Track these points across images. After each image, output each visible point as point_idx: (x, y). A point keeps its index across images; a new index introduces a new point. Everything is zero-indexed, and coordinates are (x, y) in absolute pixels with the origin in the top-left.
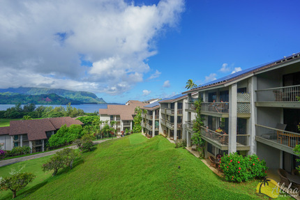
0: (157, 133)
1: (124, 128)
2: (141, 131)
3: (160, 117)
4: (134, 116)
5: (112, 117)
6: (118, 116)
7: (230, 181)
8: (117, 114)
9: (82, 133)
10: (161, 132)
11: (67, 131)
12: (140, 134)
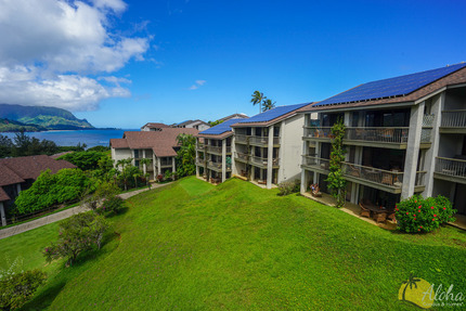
0: (228, 175)
1: (163, 170)
2: (194, 173)
3: (234, 149)
4: (176, 149)
5: (136, 151)
6: (149, 151)
7: (413, 233)
8: (147, 146)
9: (86, 183)
10: (235, 172)
11: (54, 182)
12: (193, 177)
